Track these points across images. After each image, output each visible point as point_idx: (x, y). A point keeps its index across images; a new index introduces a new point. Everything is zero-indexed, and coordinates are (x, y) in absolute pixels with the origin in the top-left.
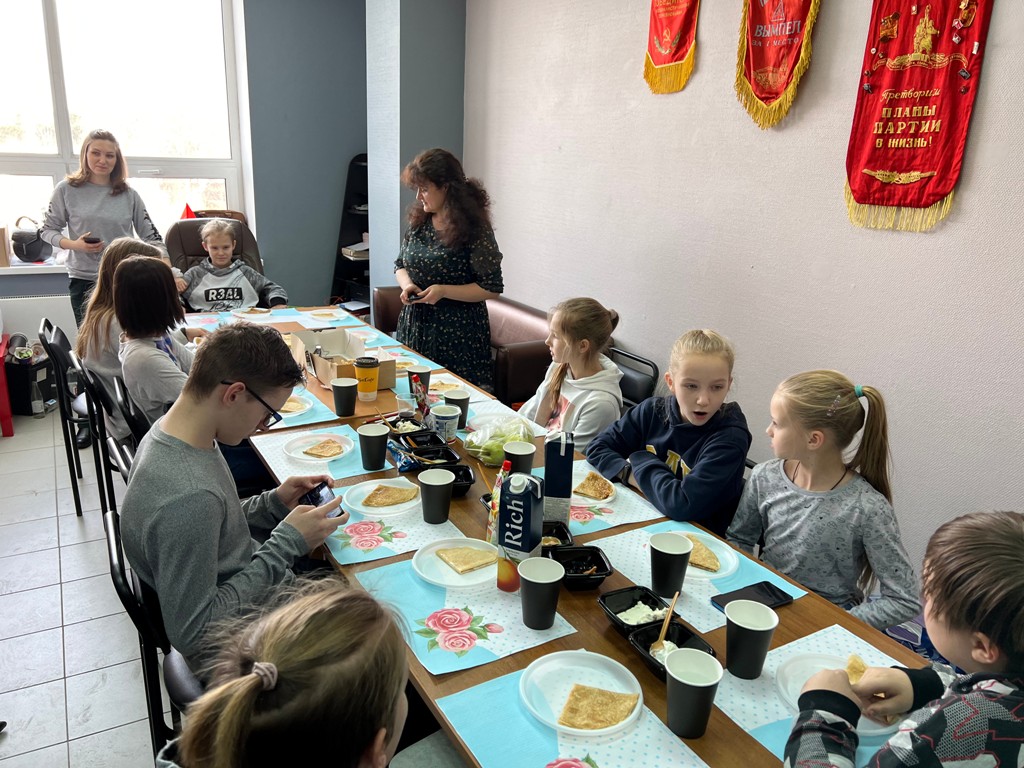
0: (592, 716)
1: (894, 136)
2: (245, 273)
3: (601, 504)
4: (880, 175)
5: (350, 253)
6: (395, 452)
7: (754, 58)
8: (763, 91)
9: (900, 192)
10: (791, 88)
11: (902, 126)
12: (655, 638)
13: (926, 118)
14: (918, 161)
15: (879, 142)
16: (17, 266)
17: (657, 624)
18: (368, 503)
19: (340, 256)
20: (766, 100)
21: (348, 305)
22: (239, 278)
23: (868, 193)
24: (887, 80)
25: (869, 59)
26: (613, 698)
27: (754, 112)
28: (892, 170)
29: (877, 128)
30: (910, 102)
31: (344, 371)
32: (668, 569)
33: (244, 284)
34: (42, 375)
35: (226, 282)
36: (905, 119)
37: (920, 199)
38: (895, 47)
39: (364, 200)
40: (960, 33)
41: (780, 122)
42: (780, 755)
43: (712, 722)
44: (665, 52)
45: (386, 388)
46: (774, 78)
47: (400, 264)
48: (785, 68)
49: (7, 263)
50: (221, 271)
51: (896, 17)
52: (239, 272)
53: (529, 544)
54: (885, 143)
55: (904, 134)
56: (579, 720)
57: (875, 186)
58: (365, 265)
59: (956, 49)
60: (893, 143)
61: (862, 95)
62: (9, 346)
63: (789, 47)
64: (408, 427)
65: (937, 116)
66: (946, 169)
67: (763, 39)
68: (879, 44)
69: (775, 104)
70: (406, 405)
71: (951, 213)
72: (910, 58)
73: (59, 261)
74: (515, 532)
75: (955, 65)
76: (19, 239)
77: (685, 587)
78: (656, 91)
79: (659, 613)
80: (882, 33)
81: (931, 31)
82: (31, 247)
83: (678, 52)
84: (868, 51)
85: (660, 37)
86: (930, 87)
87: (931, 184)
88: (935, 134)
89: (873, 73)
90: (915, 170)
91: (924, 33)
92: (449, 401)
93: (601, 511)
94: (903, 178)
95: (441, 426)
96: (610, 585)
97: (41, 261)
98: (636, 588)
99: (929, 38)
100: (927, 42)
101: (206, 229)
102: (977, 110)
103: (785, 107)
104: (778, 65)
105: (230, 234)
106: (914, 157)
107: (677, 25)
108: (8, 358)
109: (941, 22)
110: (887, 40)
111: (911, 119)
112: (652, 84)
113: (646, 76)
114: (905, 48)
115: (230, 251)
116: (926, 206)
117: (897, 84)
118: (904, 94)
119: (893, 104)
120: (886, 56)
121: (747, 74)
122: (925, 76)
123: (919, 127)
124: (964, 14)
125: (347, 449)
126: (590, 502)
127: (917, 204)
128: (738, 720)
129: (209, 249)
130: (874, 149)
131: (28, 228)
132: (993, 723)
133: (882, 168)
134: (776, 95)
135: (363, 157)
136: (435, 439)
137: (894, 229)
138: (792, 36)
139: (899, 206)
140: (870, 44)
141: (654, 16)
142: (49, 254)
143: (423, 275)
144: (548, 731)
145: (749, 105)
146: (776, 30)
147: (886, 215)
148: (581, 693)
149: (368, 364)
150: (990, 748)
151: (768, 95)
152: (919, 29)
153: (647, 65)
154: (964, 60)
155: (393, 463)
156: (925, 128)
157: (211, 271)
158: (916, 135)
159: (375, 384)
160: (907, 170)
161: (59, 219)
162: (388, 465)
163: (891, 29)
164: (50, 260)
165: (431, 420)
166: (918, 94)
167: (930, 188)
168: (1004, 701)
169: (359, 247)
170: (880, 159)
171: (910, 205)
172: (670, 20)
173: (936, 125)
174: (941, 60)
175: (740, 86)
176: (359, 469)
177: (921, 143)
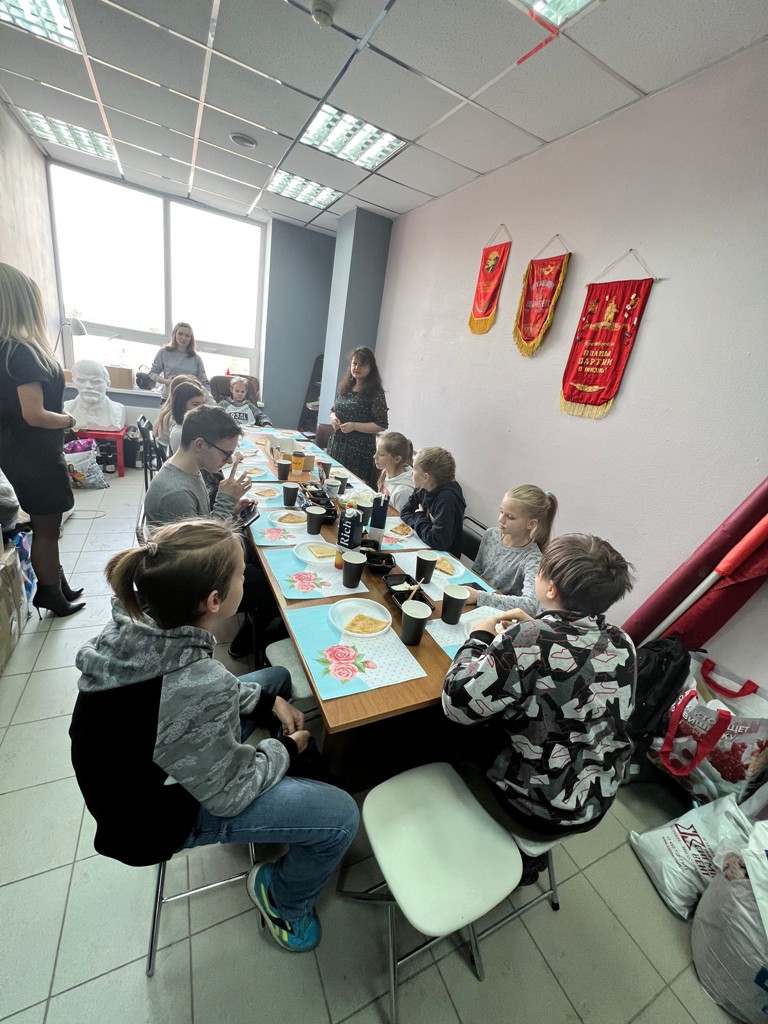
0: (362, 629)
1: (588, 366)
2: (250, 407)
3: (403, 537)
4: (578, 386)
5: (310, 406)
6: (301, 499)
7: (525, 318)
8: (526, 336)
9: (587, 397)
10: (540, 336)
11: (593, 361)
12: (407, 599)
13: (605, 358)
14: (598, 380)
15: (581, 368)
16: (136, 390)
17: (410, 592)
18: (280, 520)
19: (305, 407)
20: (528, 341)
21: (305, 433)
22: (246, 409)
23: (572, 396)
24: (589, 335)
25: (582, 323)
26: (376, 622)
27: (521, 348)
28: (585, 384)
29: (580, 361)
30: (599, 348)
31: (286, 457)
32: (425, 569)
33: (249, 412)
34: (142, 449)
35: (240, 410)
36: (595, 357)
37: (596, 401)
38: (595, 318)
39: (320, 380)
40: (629, 312)
41: (532, 354)
42: (453, 658)
43: (424, 640)
44: (480, 311)
45: (306, 470)
46: (533, 330)
47: (333, 410)
48: (538, 325)
49: (131, 388)
50: (238, 404)
51: (598, 301)
52: (247, 406)
53: (352, 546)
54: (583, 369)
55: (593, 365)
56: (355, 629)
57: (575, 392)
58: (317, 412)
59: (626, 321)
60: (587, 370)
61: (576, 343)
62: (127, 430)
63: (543, 314)
64: (313, 488)
65: (611, 357)
66: (612, 385)
67: (530, 309)
68: (588, 316)
69: (532, 343)
70: (315, 478)
71: (611, 410)
72: (602, 324)
73: (157, 390)
74: (346, 538)
75: (624, 330)
76: (140, 376)
77: (432, 580)
78: (473, 333)
79: (412, 587)
80: (590, 310)
81: (614, 310)
82: (145, 381)
83: (486, 313)
84: (581, 319)
85: (479, 303)
86: (609, 341)
87: (603, 393)
88: (609, 367)
89: (582, 331)
90: (596, 385)
91: (610, 311)
92: (336, 478)
93: (401, 541)
94: (590, 389)
95: (329, 490)
96: (394, 571)
97: (150, 389)
98: (405, 575)
99: (613, 314)
100: (611, 316)
101: (233, 381)
102: (632, 354)
103: (536, 346)
104: (536, 323)
105: (246, 385)
106: (596, 378)
107: (488, 298)
108: (126, 437)
109: (620, 307)
110: (591, 313)
111: (598, 357)
112: (472, 328)
113: (470, 324)
114: (600, 319)
115: (244, 394)
116: (599, 405)
117: (593, 340)
118: (596, 344)
119: (590, 348)
120: (590, 322)
121: (520, 327)
122: (608, 334)
123: (601, 362)
124: (632, 302)
125: (278, 494)
126: (397, 536)
127: (595, 404)
128: (438, 641)
129: (234, 392)
130: (578, 372)
131: (146, 371)
132: (542, 632)
133: (580, 382)
134: (533, 338)
135: (322, 356)
136: (324, 496)
137: (581, 416)
138: (545, 308)
139: (586, 404)
140: (584, 315)
141: (478, 292)
142: (154, 386)
143: (343, 413)
144: (338, 633)
145: (518, 343)
146: (537, 304)
147: (579, 408)
148: (361, 618)
149: (299, 455)
150: (538, 643)
151: (529, 338)
152: (608, 309)
153: (471, 318)
154: (629, 327)
155: (300, 503)
156: (604, 363)
157: (232, 404)
158: (599, 367)
159: (302, 465)
160: (592, 385)
161: (159, 366)
162: (297, 505)
163: (594, 308)
164: (154, 389)
165: (325, 487)
166: (603, 344)
167: (602, 396)
168: (552, 625)
169: (315, 403)
170: (581, 377)
171: (591, 404)
172: (485, 295)
173: (610, 362)
174: (617, 326)
175: (516, 333)
176: (282, 504)
177: (601, 371)
